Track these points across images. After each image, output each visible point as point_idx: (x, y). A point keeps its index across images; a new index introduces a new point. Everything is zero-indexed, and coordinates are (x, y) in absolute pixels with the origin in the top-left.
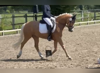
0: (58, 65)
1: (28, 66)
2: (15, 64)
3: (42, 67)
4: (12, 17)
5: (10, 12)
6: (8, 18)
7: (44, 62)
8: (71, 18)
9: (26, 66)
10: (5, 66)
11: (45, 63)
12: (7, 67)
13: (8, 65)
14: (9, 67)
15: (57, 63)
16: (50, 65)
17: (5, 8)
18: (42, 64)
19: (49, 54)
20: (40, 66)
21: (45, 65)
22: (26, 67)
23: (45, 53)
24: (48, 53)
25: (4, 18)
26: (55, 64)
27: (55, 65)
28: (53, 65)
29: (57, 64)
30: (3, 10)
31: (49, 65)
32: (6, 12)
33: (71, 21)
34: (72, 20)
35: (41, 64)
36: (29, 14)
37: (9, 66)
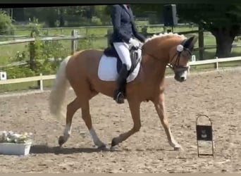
0: (231, 166)
1: (149, 167)
2: (114, 162)
3: (187, 169)
4: (106, 36)
5: (101, 23)
6: (97, 38)
7: (191, 158)
8: (182, 44)
9: (145, 167)
10: (86, 167)
11: (194, 161)
12: (94, 169)
13: (96, 163)
14: (99, 168)
15: (227, 161)
16: (209, 165)
17: (88, 12)
18: (188, 162)
19: (205, 136)
20: (180, 169)
21: (195, 166)
22: (144, 169)
23: (195, 134)
24: (203, 132)
25: (85, 38)
26: (220, 163)
27: (222, 166)
28: (215, 166)
29: (228, 163)
30: (84, 18)
31: (203, 165)
32: (91, 22)
33: (180, 53)
34: (184, 49)
35: (184, 163)
36: (151, 27)
37: (97, 166)
